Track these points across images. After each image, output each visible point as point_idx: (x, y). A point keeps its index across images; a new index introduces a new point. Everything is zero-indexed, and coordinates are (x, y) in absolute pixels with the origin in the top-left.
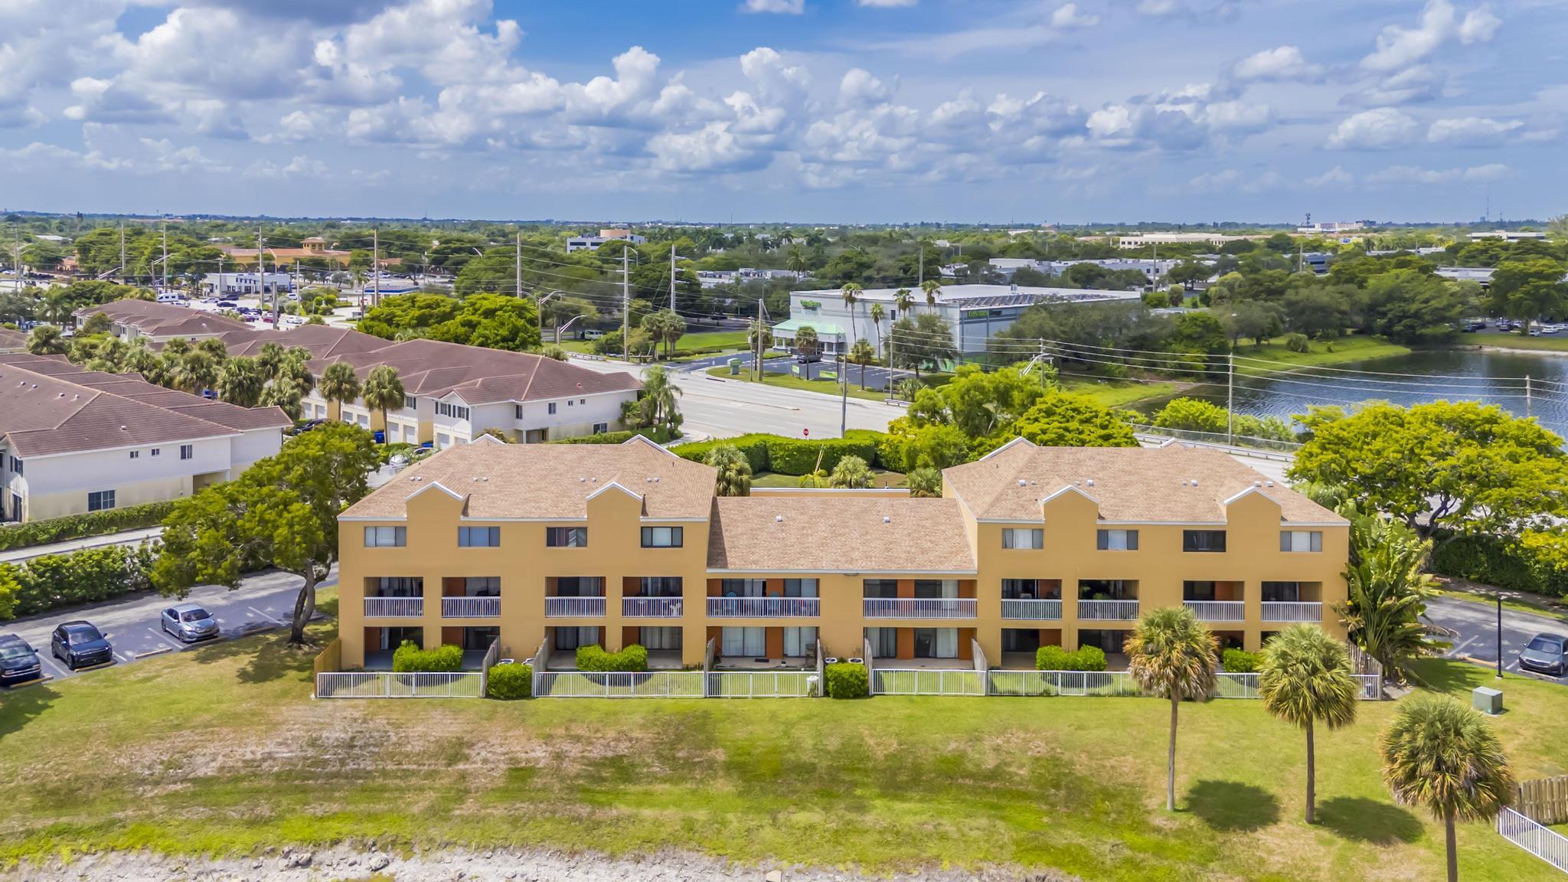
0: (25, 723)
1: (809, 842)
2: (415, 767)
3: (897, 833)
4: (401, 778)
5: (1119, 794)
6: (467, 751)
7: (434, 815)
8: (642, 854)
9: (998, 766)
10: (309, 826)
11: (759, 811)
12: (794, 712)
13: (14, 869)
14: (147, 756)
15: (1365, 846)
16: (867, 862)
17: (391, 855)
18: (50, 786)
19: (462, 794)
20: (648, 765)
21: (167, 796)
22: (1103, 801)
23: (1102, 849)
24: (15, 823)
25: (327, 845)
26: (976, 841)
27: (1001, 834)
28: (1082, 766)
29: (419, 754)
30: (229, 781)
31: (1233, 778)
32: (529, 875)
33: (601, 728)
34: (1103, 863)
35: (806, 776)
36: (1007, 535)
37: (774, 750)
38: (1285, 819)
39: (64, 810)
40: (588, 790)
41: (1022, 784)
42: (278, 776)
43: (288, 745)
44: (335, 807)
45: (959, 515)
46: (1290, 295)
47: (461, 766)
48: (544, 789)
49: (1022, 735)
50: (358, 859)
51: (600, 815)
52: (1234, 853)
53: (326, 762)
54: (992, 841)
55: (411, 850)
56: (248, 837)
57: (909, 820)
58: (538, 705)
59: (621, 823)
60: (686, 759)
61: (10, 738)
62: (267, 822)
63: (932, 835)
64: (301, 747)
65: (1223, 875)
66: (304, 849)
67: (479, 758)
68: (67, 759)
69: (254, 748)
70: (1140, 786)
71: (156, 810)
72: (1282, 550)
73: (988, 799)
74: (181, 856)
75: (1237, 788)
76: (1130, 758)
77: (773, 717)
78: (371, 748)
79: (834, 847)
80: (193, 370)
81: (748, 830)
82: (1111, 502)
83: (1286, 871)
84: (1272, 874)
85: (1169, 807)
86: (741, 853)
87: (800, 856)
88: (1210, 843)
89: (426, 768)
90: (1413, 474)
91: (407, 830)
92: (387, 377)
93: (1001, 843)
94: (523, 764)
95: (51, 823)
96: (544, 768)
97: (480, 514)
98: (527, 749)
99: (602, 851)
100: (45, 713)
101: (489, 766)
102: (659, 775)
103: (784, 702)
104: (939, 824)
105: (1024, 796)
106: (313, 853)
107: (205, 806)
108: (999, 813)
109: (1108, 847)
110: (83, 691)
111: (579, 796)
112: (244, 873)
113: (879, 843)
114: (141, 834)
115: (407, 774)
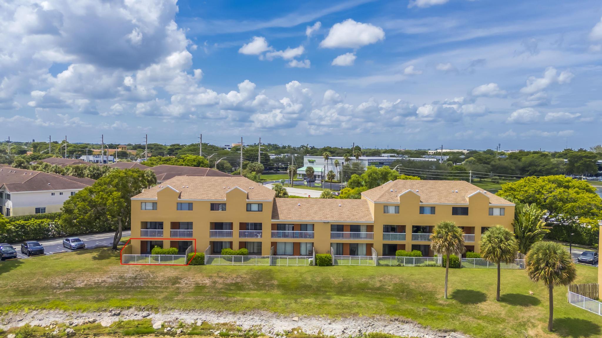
0: (11, 270)
1: (309, 308)
2: (160, 285)
3: (342, 305)
4: (154, 289)
5: (427, 294)
6: (179, 281)
7: (167, 299)
8: (245, 312)
9: (380, 286)
10: (119, 302)
11: (290, 299)
12: (304, 270)
13: (7, 314)
14: (58, 280)
15: (518, 307)
16: (330, 314)
17: (150, 312)
18: (20, 289)
19: (178, 294)
20: (248, 285)
21: (65, 293)
22: (420, 296)
23: (419, 310)
24: (7, 299)
25: (126, 308)
26: (372, 308)
27: (381, 306)
28: (412, 286)
29: (161, 281)
30: (89, 289)
31: (469, 289)
32: (203, 319)
33: (230, 274)
34: (420, 314)
35: (308, 289)
36: (386, 207)
37: (296, 281)
38: (488, 300)
39: (26, 296)
40: (226, 293)
41: (389, 291)
42: (107, 287)
43: (111, 278)
44: (129, 297)
45: (367, 204)
46: (493, 163)
47: (177, 285)
48: (209, 292)
49: (390, 277)
50: (138, 313)
51: (229, 299)
52: (469, 311)
53: (125, 283)
54: (378, 308)
55: (158, 311)
56: (96, 305)
57: (346, 301)
58: (207, 267)
59: (238, 302)
60: (263, 284)
61: (5, 274)
62: (103, 300)
63: (355, 306)
64: (116, 279)
65: (465, 317)
66: (117, 310)
67: (184, 283)
68: (27, 281)
69: (98, 279)
70: (434, 292)
71: (61, 297)
72: (489, 215)
73: (377, 296)
74: (70, 311)
75: (471, 292)
76: (431, 284)
77: (296, 271)
78: (143, 279)
79: (318, 310)
80: (76, 171)
81: (286, 304)
82: (425, 197)
83: (489, 315)
84: (483, 316)
85: (445, 297)
86: (283, 311)
87: (305, 313)
88: (460, 308)
89: (164, 286)
90: (539, 199)
91: (157, 304)
92: (150, 173)
93: (381, 308)
94: (201, 285)
95: (21, 300)
96: (209, 286)
97: (186, 198)
98: (202, 280)
99: (231, 311)
100: (18, 268)
101: (188, 285)
102: (252, 288)
103: (300, 267)
104: (358, 303)
105: (391, 295)
106: (121, 311)
107: (79, 296)
108: (381, 300)
109: (421, 310)
110: (33, 261)
111: (222, 294)
112: (94, 317)
113: (336, 308)
114: (55, 304)
115: (157, 287)
